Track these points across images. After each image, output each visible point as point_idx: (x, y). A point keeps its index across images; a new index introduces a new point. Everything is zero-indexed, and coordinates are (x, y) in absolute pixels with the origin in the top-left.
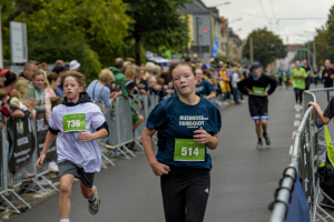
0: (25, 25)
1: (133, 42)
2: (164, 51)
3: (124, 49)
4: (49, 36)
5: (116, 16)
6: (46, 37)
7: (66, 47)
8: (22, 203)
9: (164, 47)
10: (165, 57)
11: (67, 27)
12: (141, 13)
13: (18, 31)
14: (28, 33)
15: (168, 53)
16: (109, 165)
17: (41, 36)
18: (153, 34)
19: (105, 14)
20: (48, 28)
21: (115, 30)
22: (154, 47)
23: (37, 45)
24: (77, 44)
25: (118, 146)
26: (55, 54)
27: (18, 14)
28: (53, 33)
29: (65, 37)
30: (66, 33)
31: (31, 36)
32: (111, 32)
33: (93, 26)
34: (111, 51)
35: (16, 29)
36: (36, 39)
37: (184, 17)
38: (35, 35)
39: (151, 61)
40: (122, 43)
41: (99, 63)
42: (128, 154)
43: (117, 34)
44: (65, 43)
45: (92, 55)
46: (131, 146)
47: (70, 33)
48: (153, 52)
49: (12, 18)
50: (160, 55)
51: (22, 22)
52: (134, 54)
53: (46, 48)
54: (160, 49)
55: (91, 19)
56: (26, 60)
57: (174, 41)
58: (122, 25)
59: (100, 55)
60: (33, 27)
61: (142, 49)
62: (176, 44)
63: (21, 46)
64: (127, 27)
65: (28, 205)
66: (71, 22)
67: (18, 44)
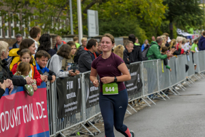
0: (97, 12)
1: (168, 22)
2: (189, 28)
3: (162, 27)
4: (113, 19)
5: (157, 5)
6: (111, 20)
7: (124, 26)
8: (95, 129)
9: (188, 26)
10: (190, 33)
11: (124, 13)
12: (173, 3)
13: (92, 15)
14: (99, 17)
15: (191, 30)
16: (152, 104)
17: (107, 19)
18: (181, 17)
19: (150, 4)
20: (112, 14)
21: (156, 15)
22: (182, 26)
23: (105, 24)
24: (131, 24)
25: (158, 92)
26: (117, 31)
27: (92, 4)
28: (115, 17)
29: (123, 20)
30: (124, 17)
31: (101, 19)
32: (153, 16)
33: (142, 12)
34: (154, 29)
35: (91, 15)
36: (104, 21)
37: (201, 5)
38: (104, 18)
39: (181, 36)
40: (161, 23)
41: (145, 37)
42: (165, 97)
43: (158, 17)
44: (123, 23)
45: (141, 31)
46: (167, 92)
47: (126, 17)
48: (181, 29)
49: (88, 8)
50: (186, 31)
51: (95, 10)
52: (169, 31)
53: (111, 26)
54: (186, 27)
55: (141, 7)
56: (98, 35)
57: (195, 22)
58: (161, 11)
59: (146, 31)
60: (102, 13)
61: (174, 27)
62: (197, 24)
63: (94, 26)
64: (164, 12)
65: (99, 130)
66: (127, 10)
67: (92, 25)
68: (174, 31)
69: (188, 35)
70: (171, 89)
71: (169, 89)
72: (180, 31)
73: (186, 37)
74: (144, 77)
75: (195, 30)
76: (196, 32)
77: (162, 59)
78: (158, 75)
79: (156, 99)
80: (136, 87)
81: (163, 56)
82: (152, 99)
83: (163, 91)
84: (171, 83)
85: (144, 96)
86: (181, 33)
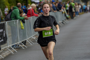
70: (27, 41)
71: (26, 41)
74: (8, 32)
77: (20, 20)
78: (18, 31)
79: (17, 48)
80: (2, 40)
81: (21, 18)
82: (14, 48)
83: (22, 42)
84: (27, 37)
85: (9, 46)
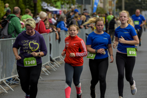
68: (38, 5)
69: (54, 9)
72: (45, 5)
73: (52, 12)
75: (62, 4)
76: (63, 6)
79: (13, 84)
82: (9, 84)
86: (46, 8)
